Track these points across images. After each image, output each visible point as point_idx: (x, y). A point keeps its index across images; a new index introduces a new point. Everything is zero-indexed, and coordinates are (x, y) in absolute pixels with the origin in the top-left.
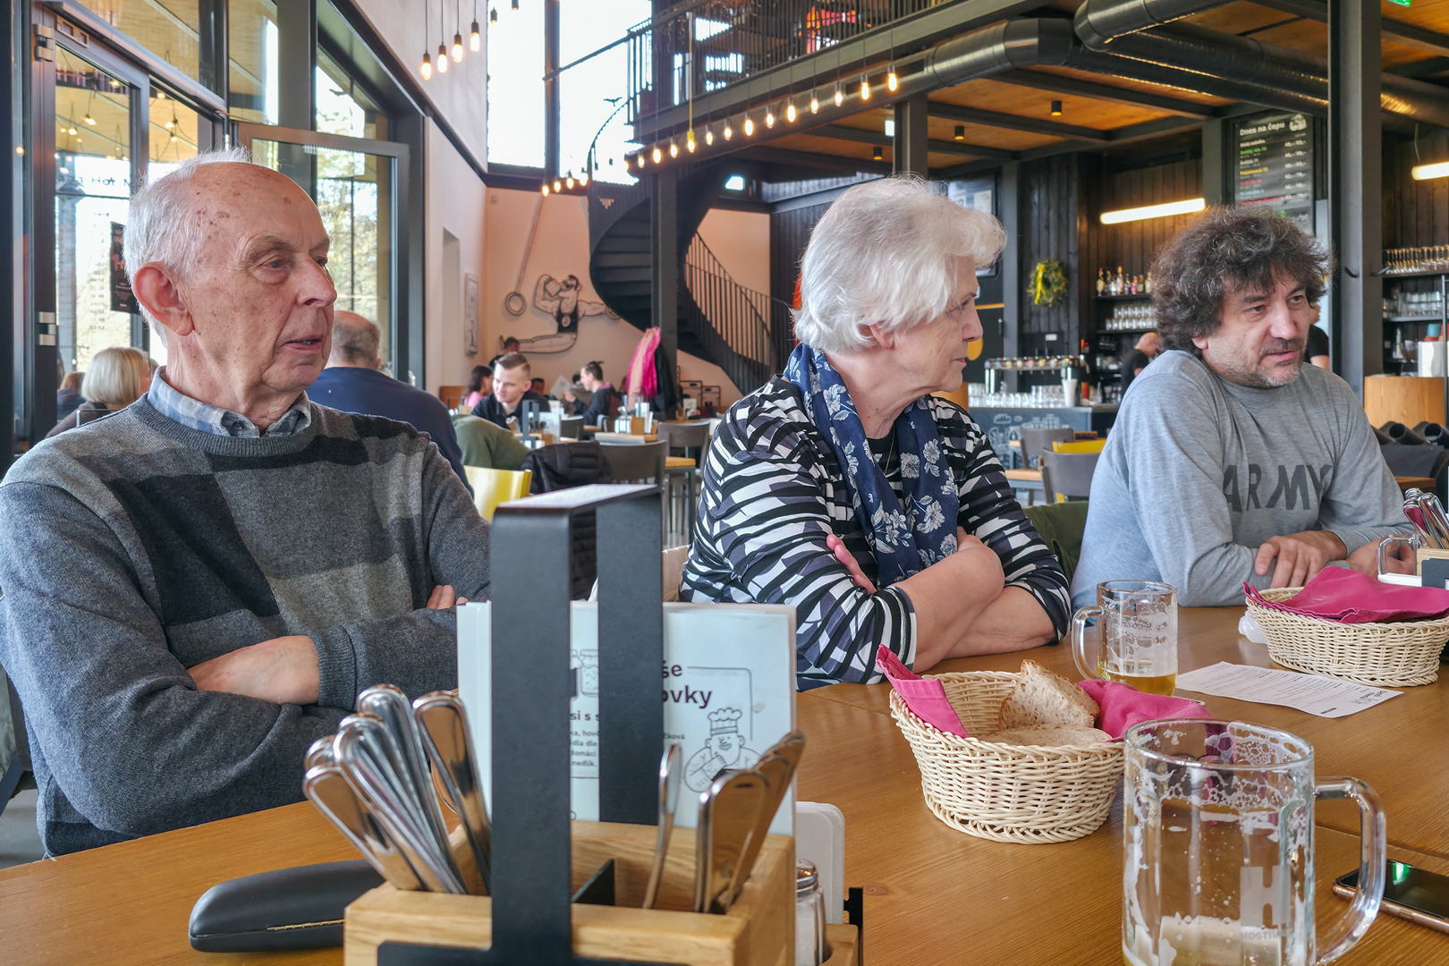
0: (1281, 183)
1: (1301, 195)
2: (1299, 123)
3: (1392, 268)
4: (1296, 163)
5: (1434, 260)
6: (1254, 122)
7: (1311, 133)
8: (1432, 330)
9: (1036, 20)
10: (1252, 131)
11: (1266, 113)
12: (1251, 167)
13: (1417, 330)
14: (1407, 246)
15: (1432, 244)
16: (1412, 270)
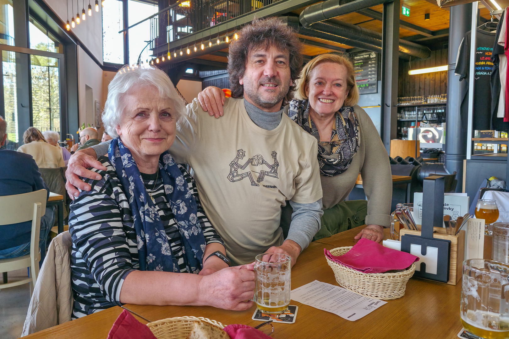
0: (367, 75)
1: (373, 79)
2: (373, 55)
3: (401, 103)
4: (372, 68)
5: (414, 101)
6: (359, 55)
7: (377, 58)
8: (413, 124)
9: (287, 17)
10: (358, 57)
11: (363, 51)
12: (358, 69)
13: (408, 124)
14: (406, 97)
15: (414, 96)
16: (408, 104)
